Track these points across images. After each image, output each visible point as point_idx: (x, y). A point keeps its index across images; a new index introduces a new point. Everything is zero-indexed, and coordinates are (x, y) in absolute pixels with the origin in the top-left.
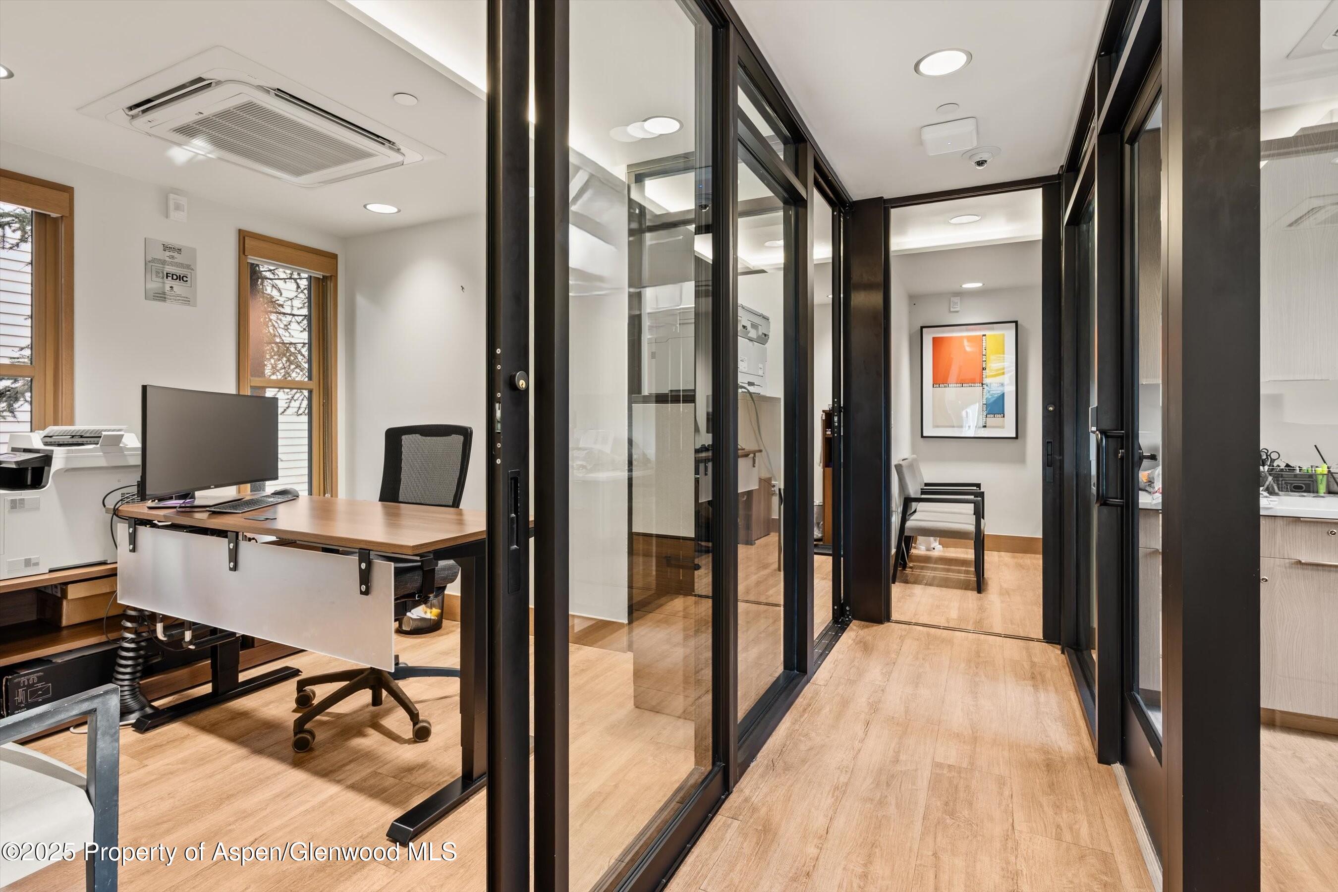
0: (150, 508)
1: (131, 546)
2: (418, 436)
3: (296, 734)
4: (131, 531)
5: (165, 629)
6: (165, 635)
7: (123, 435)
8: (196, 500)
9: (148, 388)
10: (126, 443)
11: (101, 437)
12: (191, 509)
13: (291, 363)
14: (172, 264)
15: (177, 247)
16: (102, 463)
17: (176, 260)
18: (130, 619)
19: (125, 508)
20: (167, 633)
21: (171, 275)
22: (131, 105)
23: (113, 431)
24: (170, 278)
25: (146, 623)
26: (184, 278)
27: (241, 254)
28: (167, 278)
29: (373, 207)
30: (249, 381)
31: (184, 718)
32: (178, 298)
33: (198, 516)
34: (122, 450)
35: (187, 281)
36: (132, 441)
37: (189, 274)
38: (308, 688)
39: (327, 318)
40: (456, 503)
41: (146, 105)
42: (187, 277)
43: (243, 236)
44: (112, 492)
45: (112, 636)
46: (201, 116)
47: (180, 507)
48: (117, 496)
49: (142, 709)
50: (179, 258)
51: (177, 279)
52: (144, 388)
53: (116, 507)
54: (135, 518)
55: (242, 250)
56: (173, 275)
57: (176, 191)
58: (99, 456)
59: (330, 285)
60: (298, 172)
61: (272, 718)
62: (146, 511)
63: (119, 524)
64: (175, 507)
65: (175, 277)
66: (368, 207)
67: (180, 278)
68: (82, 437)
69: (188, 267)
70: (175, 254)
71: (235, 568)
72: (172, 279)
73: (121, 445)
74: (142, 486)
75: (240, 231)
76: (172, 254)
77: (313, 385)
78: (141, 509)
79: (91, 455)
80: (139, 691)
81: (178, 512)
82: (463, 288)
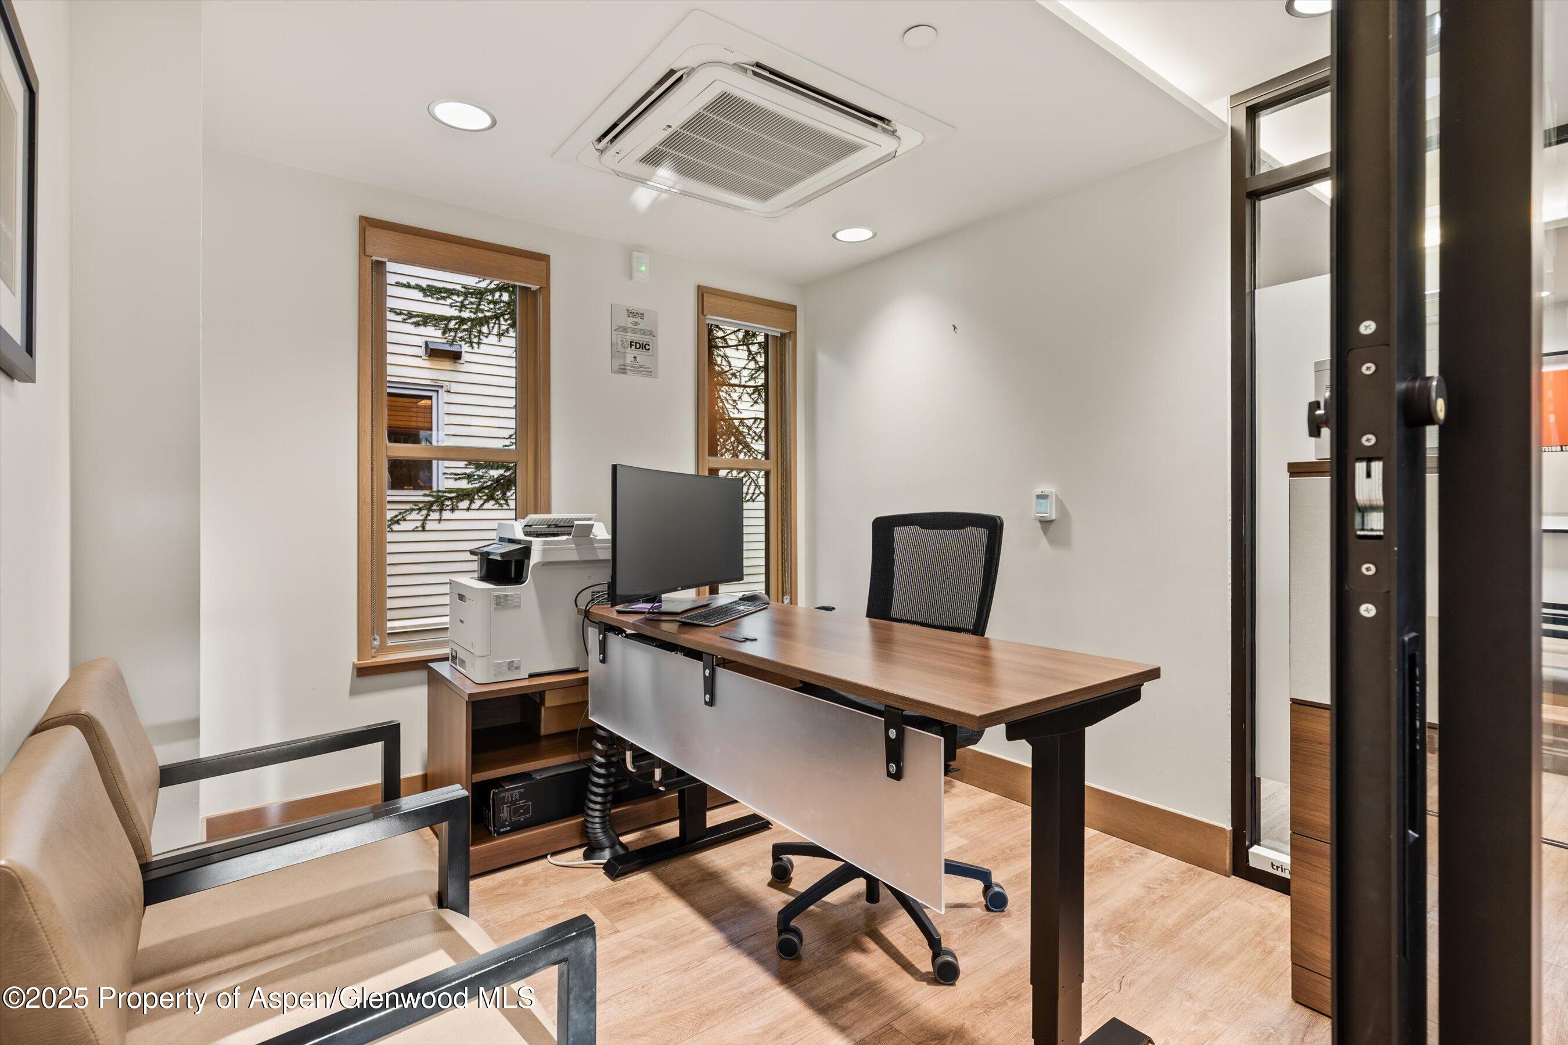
0: (619, 612)
1: (602, 656)
2: (916, 529)
3: (780, 933)
4: (601, 638)
5: (635, 759)
6: (634, 767)
7: (592, 525)
8: (663, 604)
9: (618, 466)
10: (596, 534)
11: (573, 526)
12: (656, 617)
13: (739, 443)
14: (634, 331)
15: (640, 311)
16: (574, 556)
17: (639, 327)
18: (601, 739)
19: (596, 610)
20: (636, 764)
21: (634, 344)
22: (599, 136)
23: (584, 519)
24: (633, 347)
25: (615, 746)
26: (647, 346)
27: (700, 313)
28: (631, 347)
29: (844, 235)
30: (707, 461)
31: (653, 867)
32: (641, 369)
33: (665, 626)
34: (592, 542)
35: (649, 349)
36: (602, 532)
37: (651, 341)
38: (785, 857)
39: (785, 383)
40: (979, 628)
41: (613, 133)
42: (649, 345)
43: (702, 292)
44: (583, 590)
45: (584, 755)
46: (670, 130)
47: (649, 613)
48: (586, 596)
49: (612, 847)
50: (643, 325)
51: (639, 348)
52: (614, 467)
53: (587, 609)
54: (605, 624)
55: (701, 310)
56: (636, 343)
57: (639, 248)
58: (572, 549)
59: (789, 343)
60: (764, 194)
61: (745, 890)
62: (615, 615)
63: (589, 628)
64: (643, 613)
65: (638, 346)
66: (839, 236)
67: (643, 346)
68: (557, 526)
69: (650, 333)
70: (638, 320)
71: (711, 703)
72: (636, 348)
73: (591, 536)
74: (612, 585)
75: (699, 287)
76: (635, 320)
77: (770, 465)
78: (610, 613)
79: (565, 547)
80: (610, 825)
81: (647, 619)
82: (955, 328)
